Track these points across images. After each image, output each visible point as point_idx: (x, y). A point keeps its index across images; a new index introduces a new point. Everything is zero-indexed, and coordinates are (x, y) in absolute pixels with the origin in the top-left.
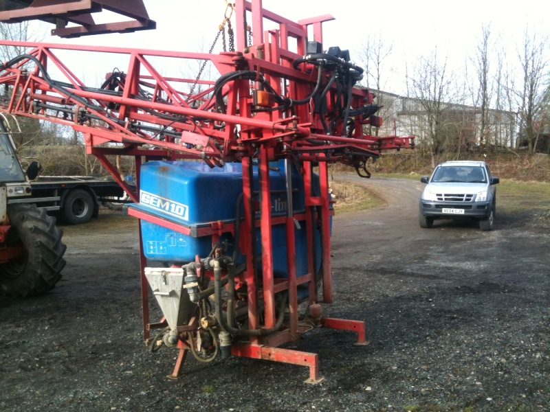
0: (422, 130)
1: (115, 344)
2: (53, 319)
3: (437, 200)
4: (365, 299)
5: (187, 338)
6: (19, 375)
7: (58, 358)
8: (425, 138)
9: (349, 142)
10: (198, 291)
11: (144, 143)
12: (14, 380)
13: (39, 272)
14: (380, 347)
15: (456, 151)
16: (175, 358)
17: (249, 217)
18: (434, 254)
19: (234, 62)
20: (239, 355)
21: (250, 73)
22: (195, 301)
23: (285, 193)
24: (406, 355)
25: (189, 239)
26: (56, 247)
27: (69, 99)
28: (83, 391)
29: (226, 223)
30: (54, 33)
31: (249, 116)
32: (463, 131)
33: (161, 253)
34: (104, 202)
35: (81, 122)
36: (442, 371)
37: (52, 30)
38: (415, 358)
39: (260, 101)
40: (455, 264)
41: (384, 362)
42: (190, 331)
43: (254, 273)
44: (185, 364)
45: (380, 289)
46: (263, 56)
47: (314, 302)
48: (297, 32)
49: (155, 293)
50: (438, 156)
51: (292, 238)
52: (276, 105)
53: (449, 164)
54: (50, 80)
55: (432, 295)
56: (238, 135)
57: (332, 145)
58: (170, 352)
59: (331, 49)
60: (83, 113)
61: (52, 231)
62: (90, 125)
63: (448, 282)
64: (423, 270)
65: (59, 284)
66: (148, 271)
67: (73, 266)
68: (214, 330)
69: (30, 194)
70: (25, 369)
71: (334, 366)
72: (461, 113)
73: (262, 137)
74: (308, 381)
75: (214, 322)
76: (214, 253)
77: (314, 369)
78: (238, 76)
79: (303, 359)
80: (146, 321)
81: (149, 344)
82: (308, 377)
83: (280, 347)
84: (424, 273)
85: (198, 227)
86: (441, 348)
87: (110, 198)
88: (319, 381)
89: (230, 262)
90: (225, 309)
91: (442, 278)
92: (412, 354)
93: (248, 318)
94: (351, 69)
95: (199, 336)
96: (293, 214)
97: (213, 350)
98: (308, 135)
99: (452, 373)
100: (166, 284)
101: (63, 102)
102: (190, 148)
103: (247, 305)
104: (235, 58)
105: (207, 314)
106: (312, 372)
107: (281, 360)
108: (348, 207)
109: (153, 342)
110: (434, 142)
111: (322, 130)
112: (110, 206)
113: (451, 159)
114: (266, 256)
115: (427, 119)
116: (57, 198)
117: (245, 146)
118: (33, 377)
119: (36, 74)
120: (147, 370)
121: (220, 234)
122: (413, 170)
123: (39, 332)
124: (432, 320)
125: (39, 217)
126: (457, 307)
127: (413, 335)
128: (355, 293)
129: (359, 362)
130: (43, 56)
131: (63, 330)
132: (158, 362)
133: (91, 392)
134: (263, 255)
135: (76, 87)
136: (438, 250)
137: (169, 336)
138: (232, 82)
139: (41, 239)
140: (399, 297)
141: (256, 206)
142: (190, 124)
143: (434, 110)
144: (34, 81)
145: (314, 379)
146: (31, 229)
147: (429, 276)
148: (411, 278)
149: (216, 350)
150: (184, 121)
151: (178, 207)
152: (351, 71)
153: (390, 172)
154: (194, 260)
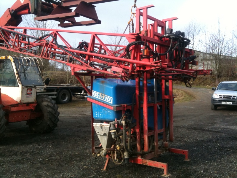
0: (212, 67)
1: (79, 154)
2: (53, 143)
3: (219, 98)
4: (187, 140)
5: (110, 153)
6: (40, 166)
7: (56, 159)
8: (214, 70)
9: (183, 72)
10: (116, 134)
11: (95, 71)
12: (38, 167)
13: (48, 123)
14: (195, 162)
15: (227, 77)
16: (104, 162)
17: (138, 103)
18: (218, 122)
19: (135, 38)
20: (133, 162)
21: (142, 42)
22: (114, 138)
23: (154, 93)
24: (207, 166)
25: (112, 111)
26: (55, 113)
27: (65, 52)
28: (66, 174)
29: (128, 105)
30: (59, 25)
31: (140, 60)
32: (231, 68)
33: (101, 117)
34: (74, 95)
35: (70, 62)
36: (224, 174)
37: (58, 24)
38: (211, 168)
39: (145, 54)
40: (228, 127)
41: (197, 169)
42: (112, 151)
43: (140, 127)
44: (109, 165)
45: (194, 136)
46: (147, 35)
47: (165, 141)
48: (162, 24)
49: (97, 134)
50: (219, 79)
51: (156, 112)
52: (152, 56)
53: (225, 82)
54: (58, 45)
55: (218, 140)
56: (135, 68)
57: (176, 73)
58: (102, 159)
59: (176, 32)
60: (71, 58)
61: (54, 106)
62: (73, 63)
63: (225, 134)
64: (213, 129)
65: (56, 128)
66: (94, 124)
67: (61, 121)
68: (122, 151)
69: (46, 91)
70: (42, 163)
71: (174, 169)
72: (230, 60)
73: (146, 69)
74: (163, 175)
75: (122, 147)
76: (123, 118)
77: (166, 170)
78: (137, 43)
79: (161, 165)
80: (93, 145)
81: (94, 155)
82: (163, 174)
83: (151, 160)
84: (214, 130)
85: (117, 106)
86: (223, 164)
87: (77, 93)
88: (168, 176)
89: (130, 122)
90: (127, 142)
91: (222, 133)
92: (210, 166)
93: (137, 146)
94: (185, 40)
95: (115, 153)
96: (157, 102)
97: (121, 159)
98: (166, 69)
99: (229, 175)
100: (102, 130)
101: (63, 54)
102: (115, 73)
103: (136, 141)
104: (136, 36)
105: (119, 144)
106: (165, 171)
107: (151, 166)
108: (178, 100)
109: (96, 154)
110: (218, 72)
111: (171, 66)
112: (77, 97)
113: (225, 80)
114: (145, 120)
115: (215, 62)
116: (55, 93)
117: (138, 73)
118: (46, 167)
119: (52, 42)
120: (93, 166)
121: (126, 110)
122: (208, 85)
123: (48, 148)
124: (218, 151)
125: (49, 100)
126: (229, 146)
127: (210, 157)
128: (183, 137)
129: (186, 168)
130: (55, 35)
131: (58, 148)
132: (97, 163)
133: (69, 175)
134: (144, 120)
135: (68, 47)
136: (220, 120)
137: (103, 153)
138: (134, 46)
139: (50, 109)
140: (203, 140)
141: (141, 99)
142: (115, 63)
143: (218, 58)
144: (51, 45)
145: (166, 175)
146: (46, 105)
147: (216, 132)
148: (208, 132)
149: (123, 160)
150: (112, 62)
151: (108, 98)
152: (185, 41)
153: (197, 85)
154: (114, 121)
